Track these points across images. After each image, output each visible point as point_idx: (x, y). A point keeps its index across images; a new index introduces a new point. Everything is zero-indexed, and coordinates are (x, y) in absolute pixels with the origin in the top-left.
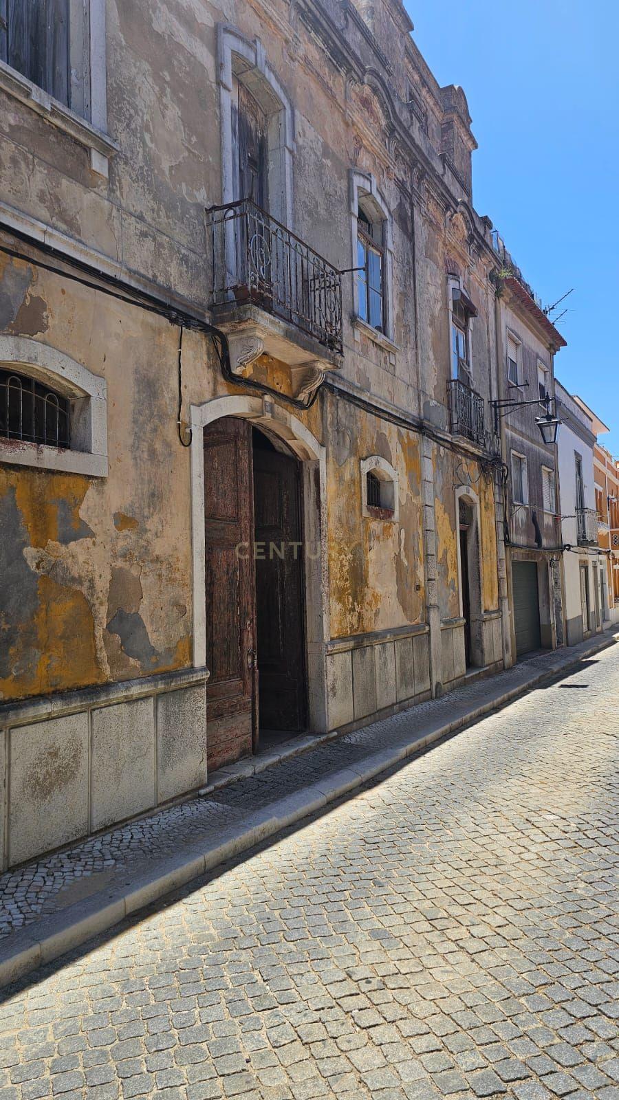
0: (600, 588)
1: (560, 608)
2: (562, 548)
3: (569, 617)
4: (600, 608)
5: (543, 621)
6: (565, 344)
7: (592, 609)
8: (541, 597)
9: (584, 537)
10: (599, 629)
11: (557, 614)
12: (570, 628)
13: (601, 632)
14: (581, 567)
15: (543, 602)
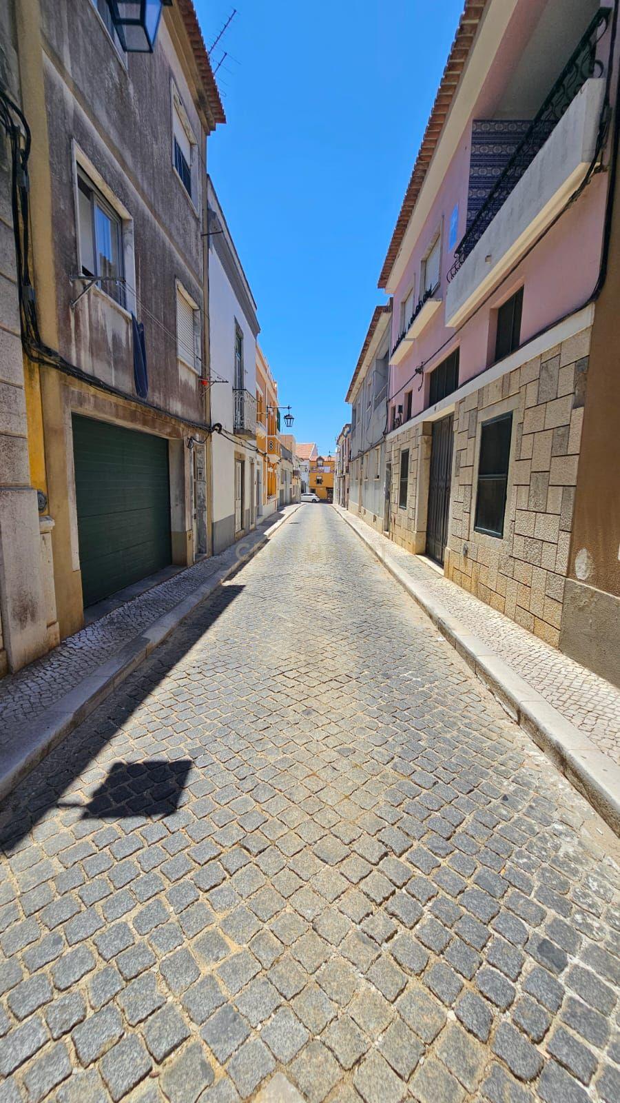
0: (255, 486)
1: (202, 506)
2: (209, 428)
3: (217, 517)
4: (255, 505)
5: (175, 528)
6: (223, 120)
7: (247, 506)
8: (174, 492)
9: (242, 424)
10: (252, 527)
11: (198, 517)
12: (217, 531)
13: (255, 529)
14: (237, 460)
15: (176, 499)
